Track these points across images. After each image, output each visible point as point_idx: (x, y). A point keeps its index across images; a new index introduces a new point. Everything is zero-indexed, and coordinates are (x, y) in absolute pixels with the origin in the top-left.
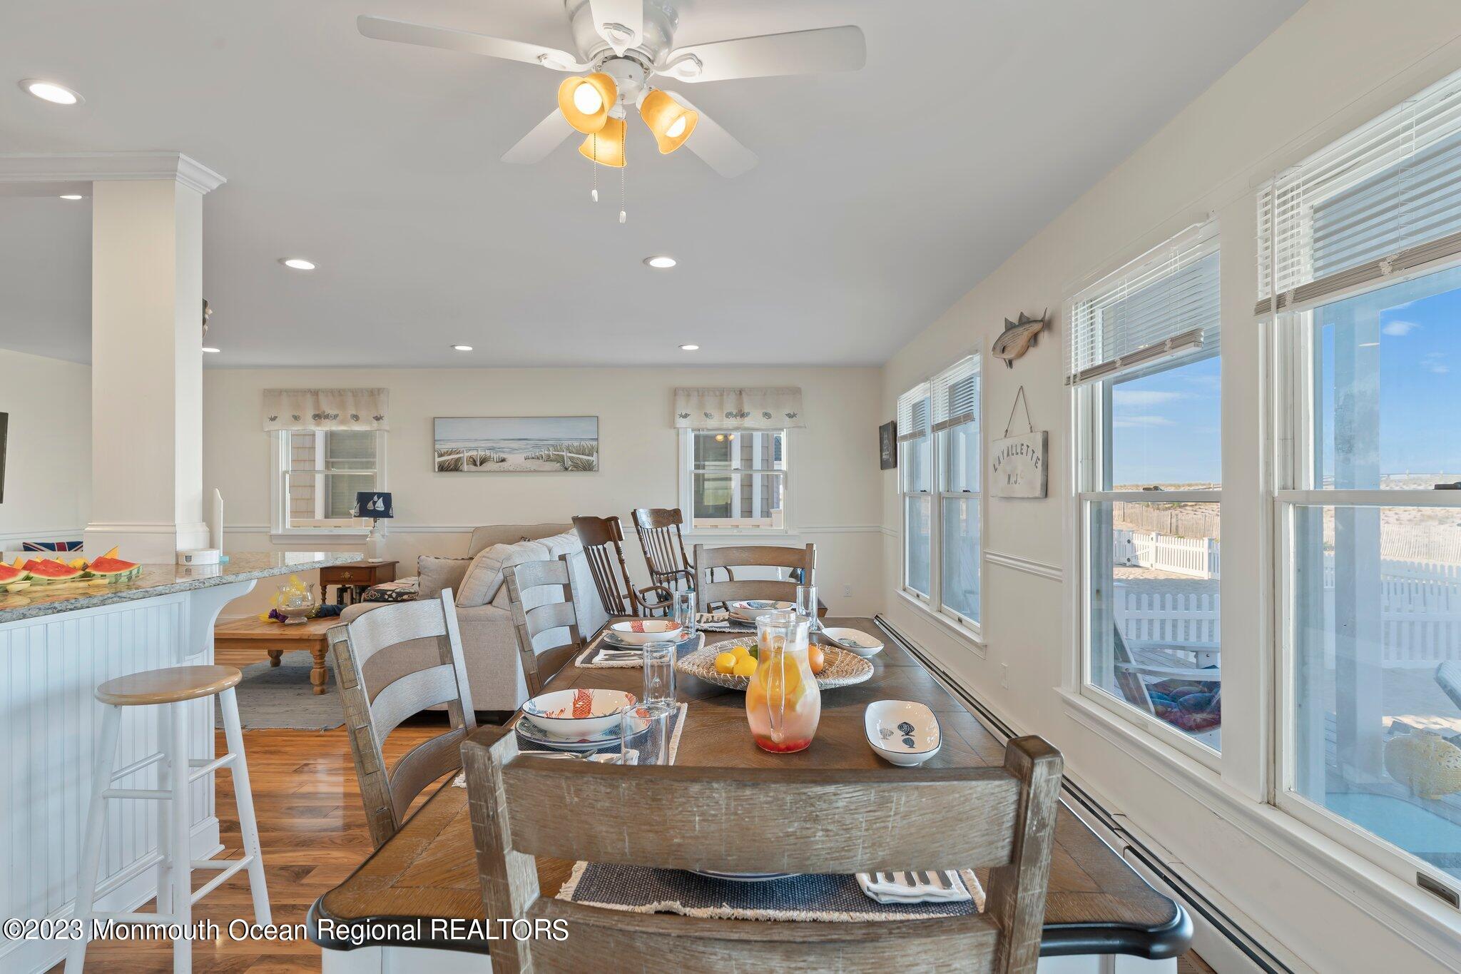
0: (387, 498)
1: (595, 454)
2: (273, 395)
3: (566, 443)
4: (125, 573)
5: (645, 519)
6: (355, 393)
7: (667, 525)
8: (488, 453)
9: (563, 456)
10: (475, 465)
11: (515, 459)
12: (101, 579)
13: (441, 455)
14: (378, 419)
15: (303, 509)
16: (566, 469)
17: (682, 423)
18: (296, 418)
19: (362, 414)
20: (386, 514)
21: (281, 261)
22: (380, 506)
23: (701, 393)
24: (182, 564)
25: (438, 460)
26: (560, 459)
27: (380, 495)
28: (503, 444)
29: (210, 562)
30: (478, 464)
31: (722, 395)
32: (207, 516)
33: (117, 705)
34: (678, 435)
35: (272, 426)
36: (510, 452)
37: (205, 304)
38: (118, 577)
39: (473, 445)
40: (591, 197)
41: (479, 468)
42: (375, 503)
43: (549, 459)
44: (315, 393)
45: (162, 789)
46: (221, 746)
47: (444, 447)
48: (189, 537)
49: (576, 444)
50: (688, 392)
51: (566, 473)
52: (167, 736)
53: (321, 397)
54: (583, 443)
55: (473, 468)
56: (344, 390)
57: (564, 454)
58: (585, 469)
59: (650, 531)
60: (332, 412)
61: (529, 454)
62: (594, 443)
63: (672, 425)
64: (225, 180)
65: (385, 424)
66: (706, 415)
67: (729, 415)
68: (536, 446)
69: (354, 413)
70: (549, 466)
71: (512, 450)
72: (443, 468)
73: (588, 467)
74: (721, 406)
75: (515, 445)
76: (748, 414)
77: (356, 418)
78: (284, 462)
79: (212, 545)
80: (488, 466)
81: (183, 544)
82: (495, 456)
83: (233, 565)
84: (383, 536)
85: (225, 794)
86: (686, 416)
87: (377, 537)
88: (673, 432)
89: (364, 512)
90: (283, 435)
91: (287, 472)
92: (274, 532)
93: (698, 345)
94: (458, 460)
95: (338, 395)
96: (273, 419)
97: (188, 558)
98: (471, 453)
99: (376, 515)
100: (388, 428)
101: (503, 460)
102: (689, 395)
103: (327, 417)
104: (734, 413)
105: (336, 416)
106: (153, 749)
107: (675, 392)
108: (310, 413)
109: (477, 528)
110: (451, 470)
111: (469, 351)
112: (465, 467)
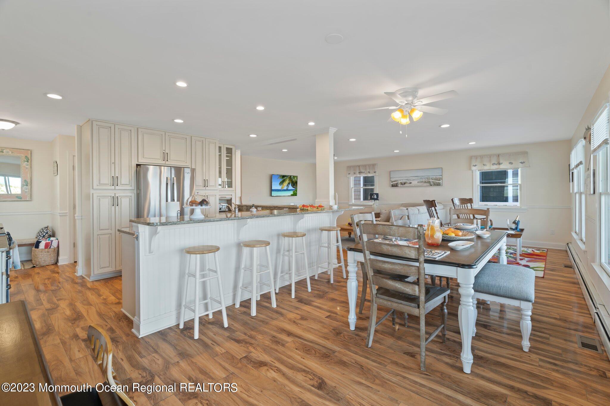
0: (377, 195)
1: (441, 180)
2: (349, 167)
3: (431, 177)
4: (323, 208)
5: (457, 202)
6: (369, 165)
7: (467, 204)
8: (406, 181)
9: (430, 181)
10: (402, 185)
11: (415, 183)
12: (320, 209)
13: (392, 182)
14: (375, 172)
15: (357, 198)
16: (431, 185)
17: (473, 168)
18: (355, 173)
19: (371, 171)
20: (377, 199)
21: (349, 140)
22: (375, 197)
23: (482, 157)
24: (331, 207)
25: (391, 183)
26: (429, 182)
27: (375, 194)
28: (411, 178)
29: (335, 207)
30: (403, 184)
31: (490, 157)
32: (335, 199)
33: (322, 231)
34: (473, 172)
35: (348, 176)
36: (413, 181)
37: (334, 155)
38: (322, 209)
39: (402, 179)
40: (400, 133)
41: (404, 186)
42: (374, 196)
43: (425, 182)
44: (359, 166)
45: (328, 246)
46: (337, 242)
47: (393, 180)
48: (332, 202)
49: (434, 177)
50: (476, 157)
51: (431, 187)
52: (329, 237)
53: (361, 167)
54: (437, 177)
55: (402, 186)
56: (366, 165)
57: (430, 180)
58: (437, 185)
59: (459, 206)
60: (363, 171)
61: (419, 181)
62: (441, 177)
63: (470, 169)
64: (337, 129)
65: (377, 174)
66: (484, 165)
67: (493, 164)
68: (421, 178)
69: (369, 171)
70: (425, 184)
71: (414, 180)
72: (393, 186)
73: (439, 185)
74: (490, 161)
75: (414, 178)
76: (502, 163)
77: (369, 172)
78: (352, 185)
79: (336, 204)
80: (406, 185)
81: (331, 204)
82: (408, 182)
83: (339, 208)
84: (376, 205)
85: (338, 251)
86: (475, 166)
87: (375, 206)
88: (471, 172)
89: (371, 199)
90: (351, 178)
91: (353, 188)
92: (350, 204)
93: (475, 142)
94: (397, 183)
95: (365, 166)
96: (349, 174)
97: (332, 207)
98: (401, 181)
99: (375, 199)
100: (378, 175)
101: (411, 183)
102: (477, 158)
103: (362, 173)
104: (496, 163)
105: (364, 172)
106: (327, 241)
107: (471, 158)
108: (358, 172)
109: (402, 204)
110: (395, 186)
111: (398, 152)
112: (399, 185)
